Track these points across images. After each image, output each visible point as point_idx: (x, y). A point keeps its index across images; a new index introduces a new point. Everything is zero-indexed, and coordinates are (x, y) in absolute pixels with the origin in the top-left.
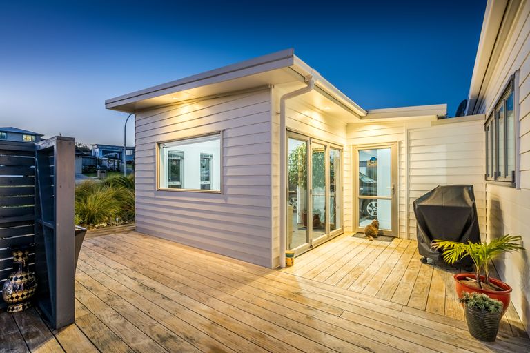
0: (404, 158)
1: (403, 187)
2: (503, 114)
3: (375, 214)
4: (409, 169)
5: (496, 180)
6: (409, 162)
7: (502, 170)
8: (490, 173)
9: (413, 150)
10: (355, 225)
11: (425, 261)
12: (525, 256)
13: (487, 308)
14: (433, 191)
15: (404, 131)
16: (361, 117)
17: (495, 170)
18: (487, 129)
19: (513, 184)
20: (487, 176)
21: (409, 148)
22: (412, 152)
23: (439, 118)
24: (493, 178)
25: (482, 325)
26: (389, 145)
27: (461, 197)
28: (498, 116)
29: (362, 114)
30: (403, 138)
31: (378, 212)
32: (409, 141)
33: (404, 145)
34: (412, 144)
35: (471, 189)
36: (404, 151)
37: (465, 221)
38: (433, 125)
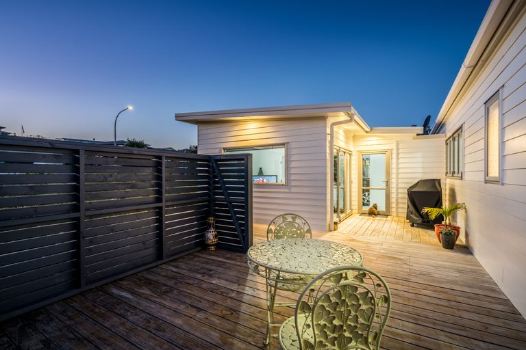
0: (394, 161)
1: (394, 181)
2: (457, 139)
3: (368, 201)
4: (398, 169)
5: (453, 176)
6: (398, 163)
7: (456, 170)
8: (449, 171)
9: (400, 156)
10: (359, 209)
11: (413, 226)
12: (466, 212)
13: (451, 234)
14: (418, 183)
15: (395, 142)
16: (367, 132)
17: (452, 170)
18: (447, 144)
19: (462, 178)
20: (447, 173)
21: (398, 154)
22: (400, 157)
23: (418, 135)
24: (451, 175)
25: (448, 242)
26: (384, 152)
27: (434, 186)
28: (454, 139)
29: (368, 130)
30: (394, 147)
31: (370, 200)
32: (398, 149)
33: (395, 151)
34: (400, 151)
35: (439, 181)
36: (394, 156)
37: (436, 199)
38: (414, 139)
